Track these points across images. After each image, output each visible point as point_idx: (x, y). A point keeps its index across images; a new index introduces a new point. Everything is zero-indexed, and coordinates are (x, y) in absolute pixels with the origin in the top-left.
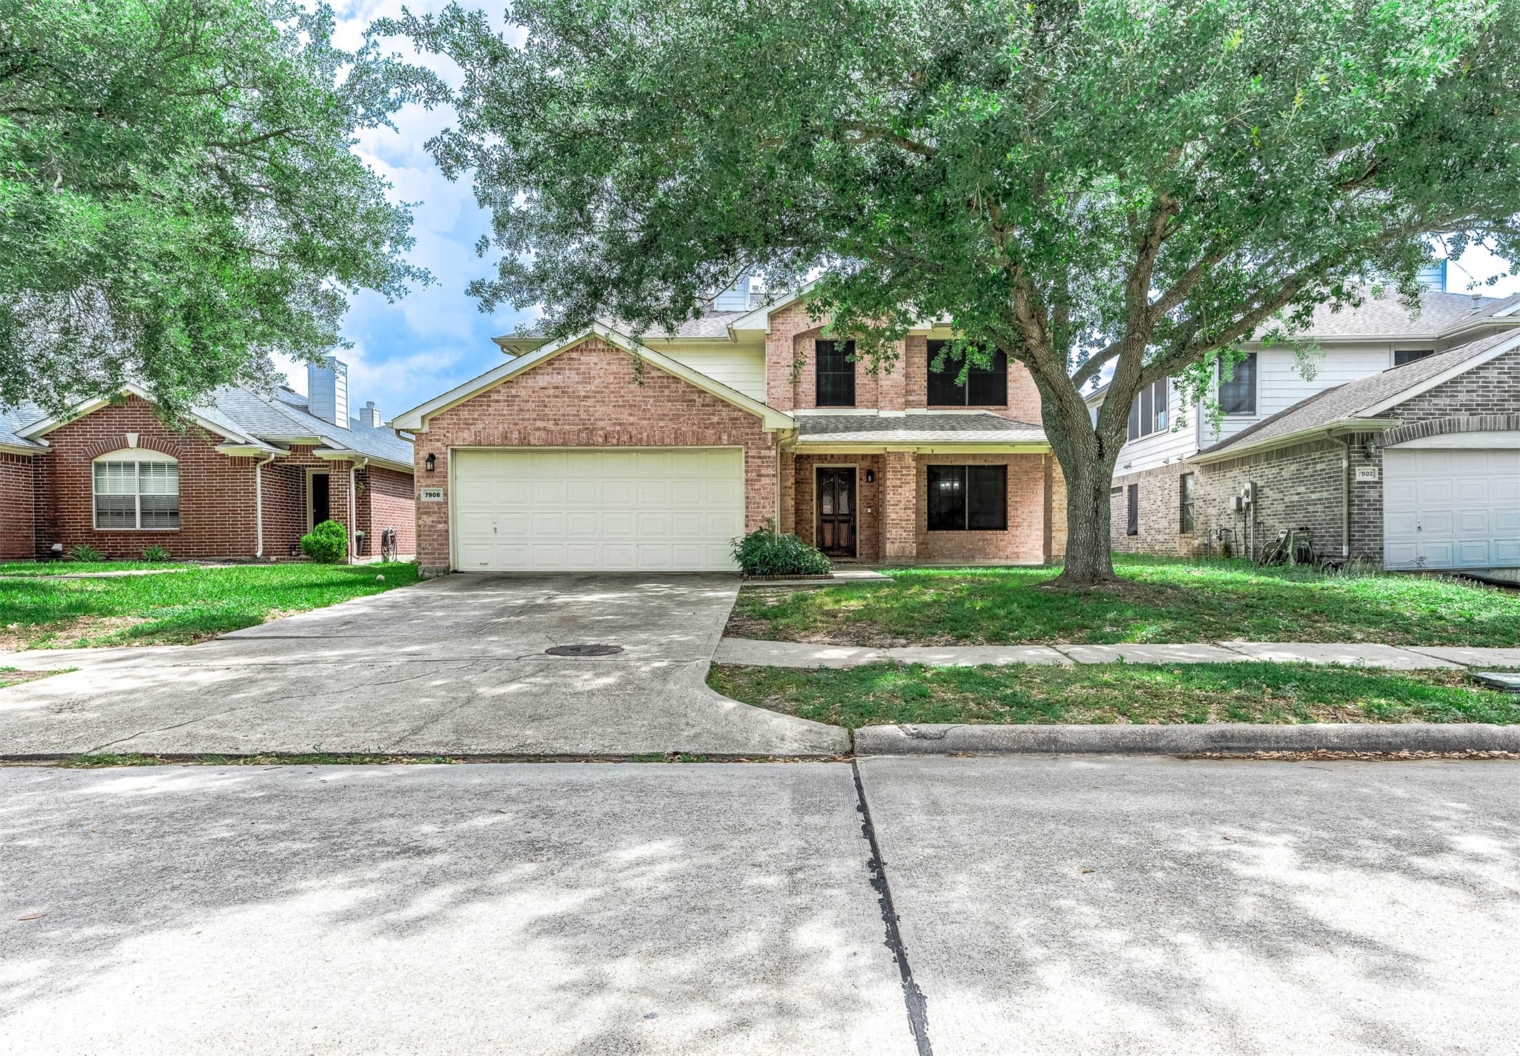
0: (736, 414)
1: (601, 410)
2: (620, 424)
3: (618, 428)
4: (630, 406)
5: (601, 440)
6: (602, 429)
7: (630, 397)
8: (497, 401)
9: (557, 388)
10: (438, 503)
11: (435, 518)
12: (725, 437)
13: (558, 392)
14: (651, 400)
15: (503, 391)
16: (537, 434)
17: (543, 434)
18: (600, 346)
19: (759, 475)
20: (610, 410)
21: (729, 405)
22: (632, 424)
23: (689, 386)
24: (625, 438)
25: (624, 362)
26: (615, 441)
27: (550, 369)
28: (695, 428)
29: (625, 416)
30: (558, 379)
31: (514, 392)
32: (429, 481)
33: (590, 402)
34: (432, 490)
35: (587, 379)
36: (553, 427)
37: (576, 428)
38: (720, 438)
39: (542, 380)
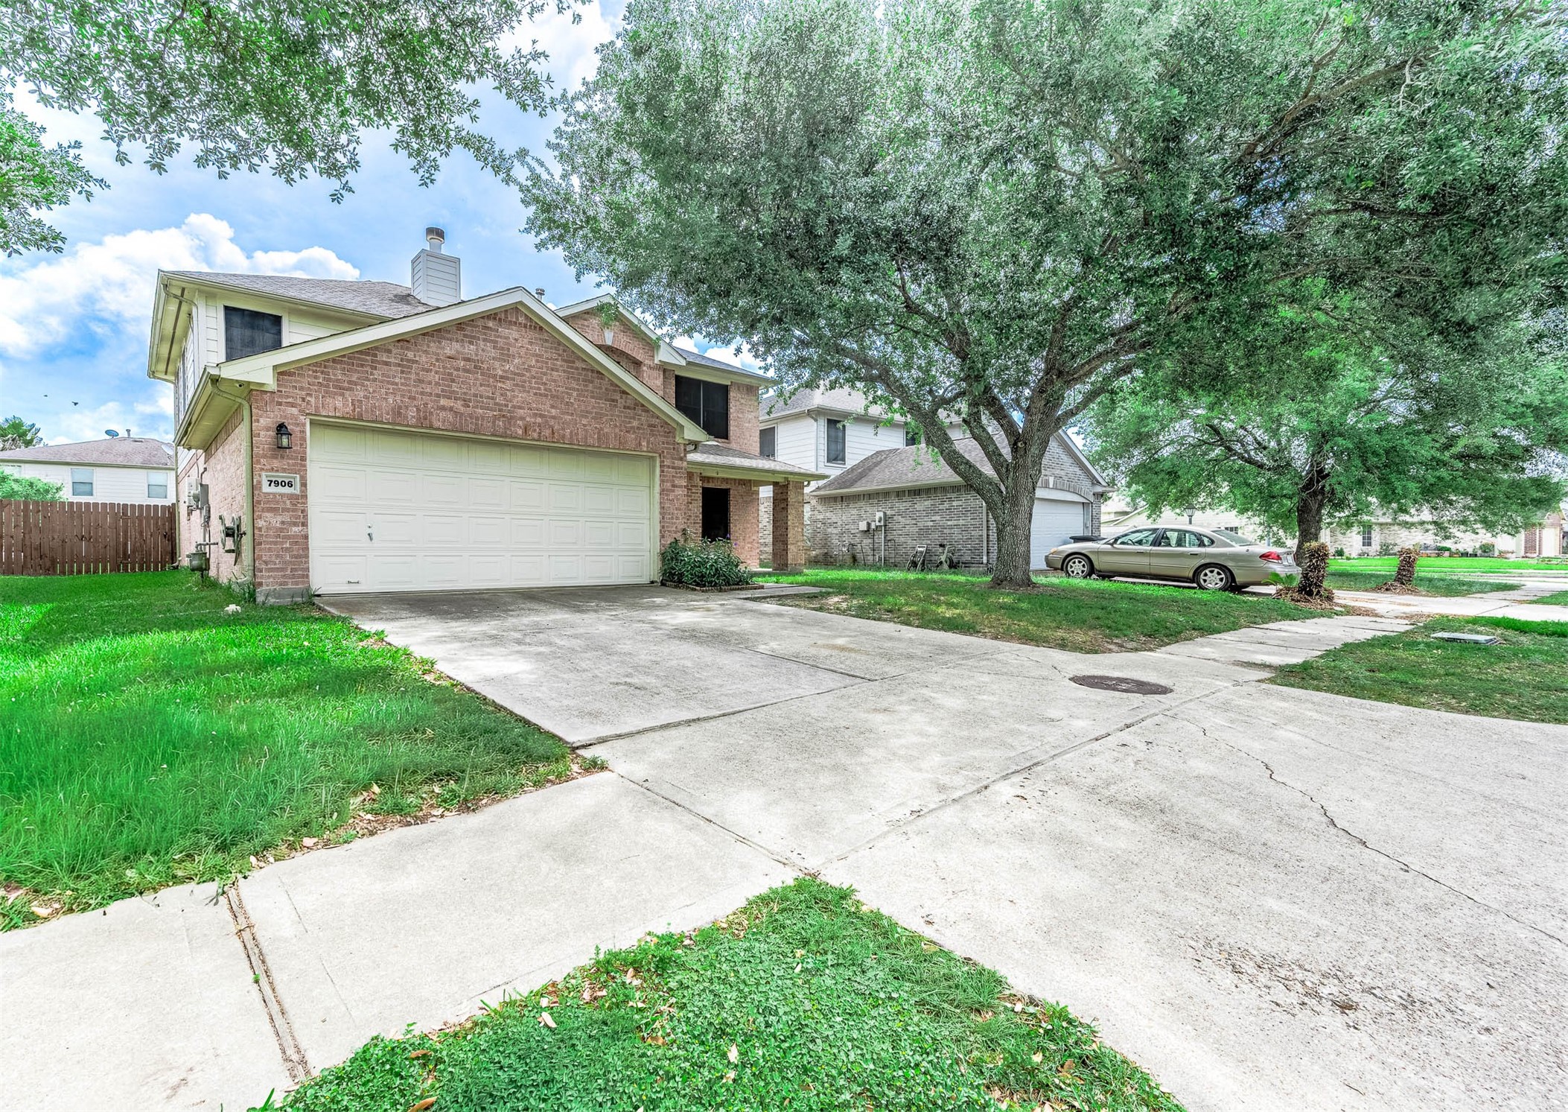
0: (656, 421)
1: (520, 396)
2: (542, 416)
3: (539, 420)
4: (553, 397)
5: (520, 432)
6: (522, 419)
7: (552, 386)
8: (387, 364)
9: (468, 360)
10: (291, 496)
11: (287, 517)
12: (644, 444)
13: (470, 366)
14: (575, 394)
15: (394, 351)
16: (442, 414)
17: (450, 416)
18: (521, 320)
19: (673, 486)
20: (531, 398)
21: (647, 411)
22: (554, 417)
23: (613, 384)
24: (547, 432)
25: (547, 344)
26: (535, 435)
27: (460, 335)
28: (617, 430)
29: (546, 407)
30: (470, 349)
31: (410, 355)
32: (276, 463)
33: (508, 385)
34: (281, 476)
35: (505, 356)
36: (462, 409)
37: (491, 414)
38: (640, 444)
39: (450, 348)
